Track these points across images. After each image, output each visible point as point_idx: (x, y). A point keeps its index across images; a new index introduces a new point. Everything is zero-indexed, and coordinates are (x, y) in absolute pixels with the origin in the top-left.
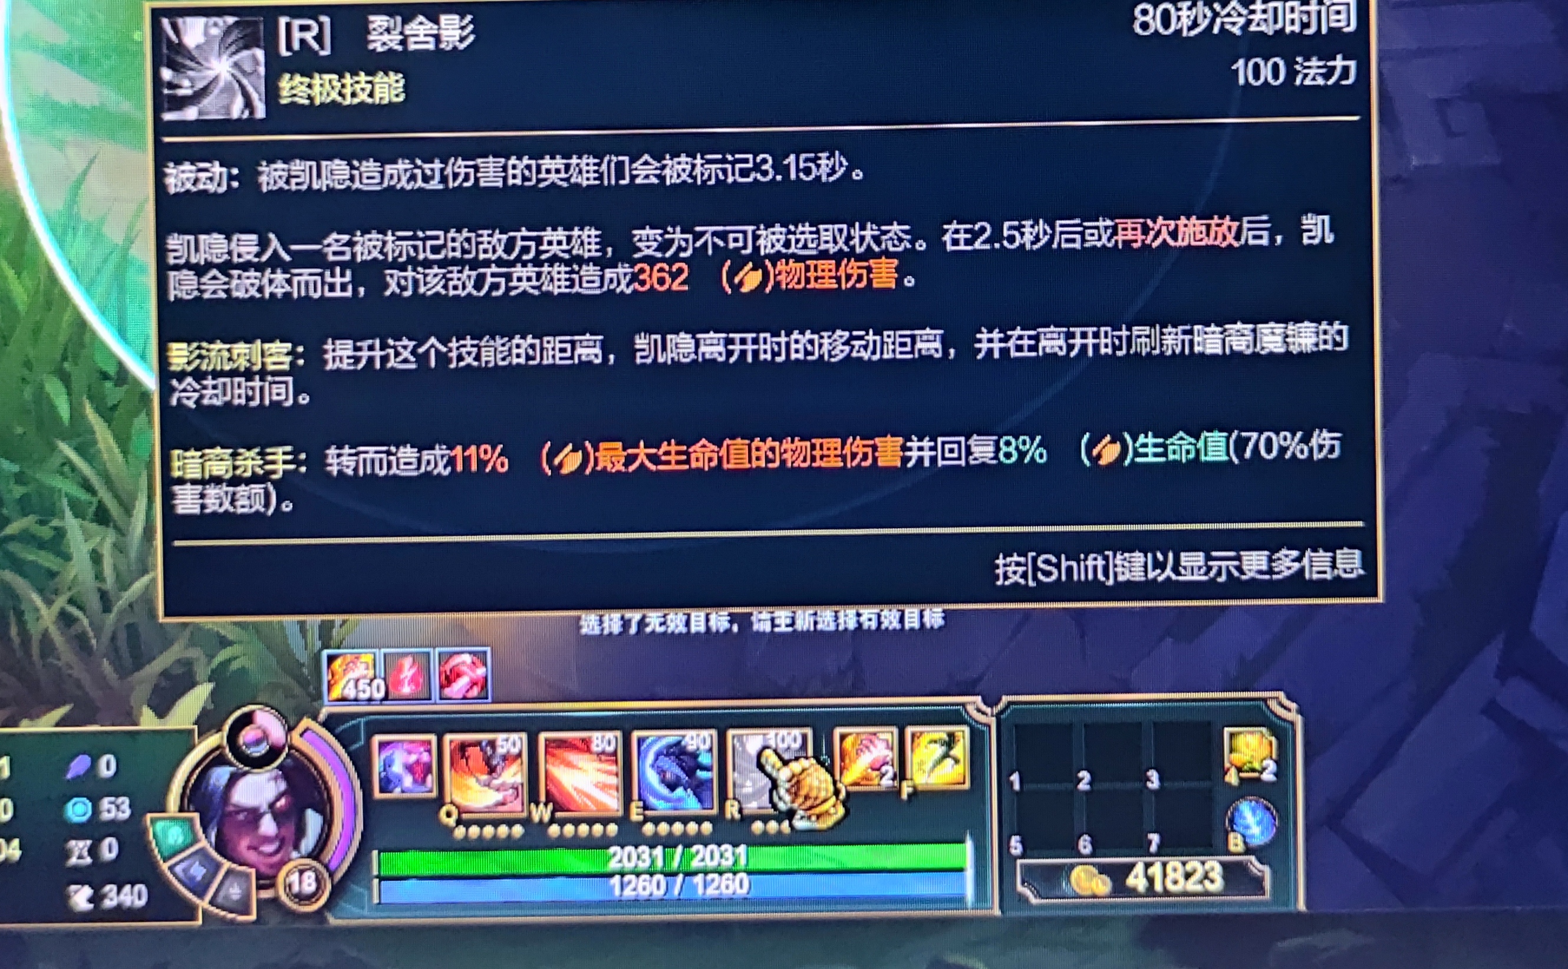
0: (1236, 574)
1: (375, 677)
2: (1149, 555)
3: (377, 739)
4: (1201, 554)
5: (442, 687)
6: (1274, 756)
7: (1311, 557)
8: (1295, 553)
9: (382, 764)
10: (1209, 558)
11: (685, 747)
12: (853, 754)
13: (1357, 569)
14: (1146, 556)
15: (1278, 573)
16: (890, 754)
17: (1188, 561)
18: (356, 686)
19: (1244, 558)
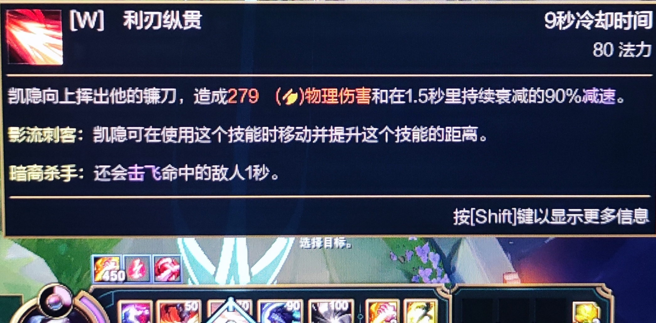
0: (581, 220)
1: (120, 270)
2: (536, 210)
3: (121, 302)
4: (563, 210)
5: (156, 275)
6: (599, 317)
7: (621, 212)
8: (613, 210)
9: (123, 315)
10: (567, 212)
11: (286, 308)
12: (376, 313)
13: (645, 219)
14: (534, 211)
15: (604, 221)
16: (395, 313)
17: (556, 214)
18: (110, 274)
19: (586, 212)
